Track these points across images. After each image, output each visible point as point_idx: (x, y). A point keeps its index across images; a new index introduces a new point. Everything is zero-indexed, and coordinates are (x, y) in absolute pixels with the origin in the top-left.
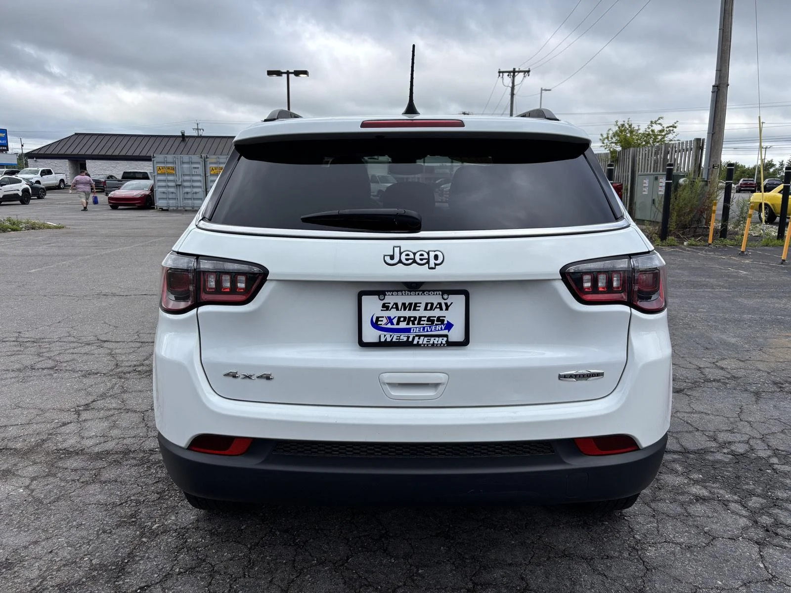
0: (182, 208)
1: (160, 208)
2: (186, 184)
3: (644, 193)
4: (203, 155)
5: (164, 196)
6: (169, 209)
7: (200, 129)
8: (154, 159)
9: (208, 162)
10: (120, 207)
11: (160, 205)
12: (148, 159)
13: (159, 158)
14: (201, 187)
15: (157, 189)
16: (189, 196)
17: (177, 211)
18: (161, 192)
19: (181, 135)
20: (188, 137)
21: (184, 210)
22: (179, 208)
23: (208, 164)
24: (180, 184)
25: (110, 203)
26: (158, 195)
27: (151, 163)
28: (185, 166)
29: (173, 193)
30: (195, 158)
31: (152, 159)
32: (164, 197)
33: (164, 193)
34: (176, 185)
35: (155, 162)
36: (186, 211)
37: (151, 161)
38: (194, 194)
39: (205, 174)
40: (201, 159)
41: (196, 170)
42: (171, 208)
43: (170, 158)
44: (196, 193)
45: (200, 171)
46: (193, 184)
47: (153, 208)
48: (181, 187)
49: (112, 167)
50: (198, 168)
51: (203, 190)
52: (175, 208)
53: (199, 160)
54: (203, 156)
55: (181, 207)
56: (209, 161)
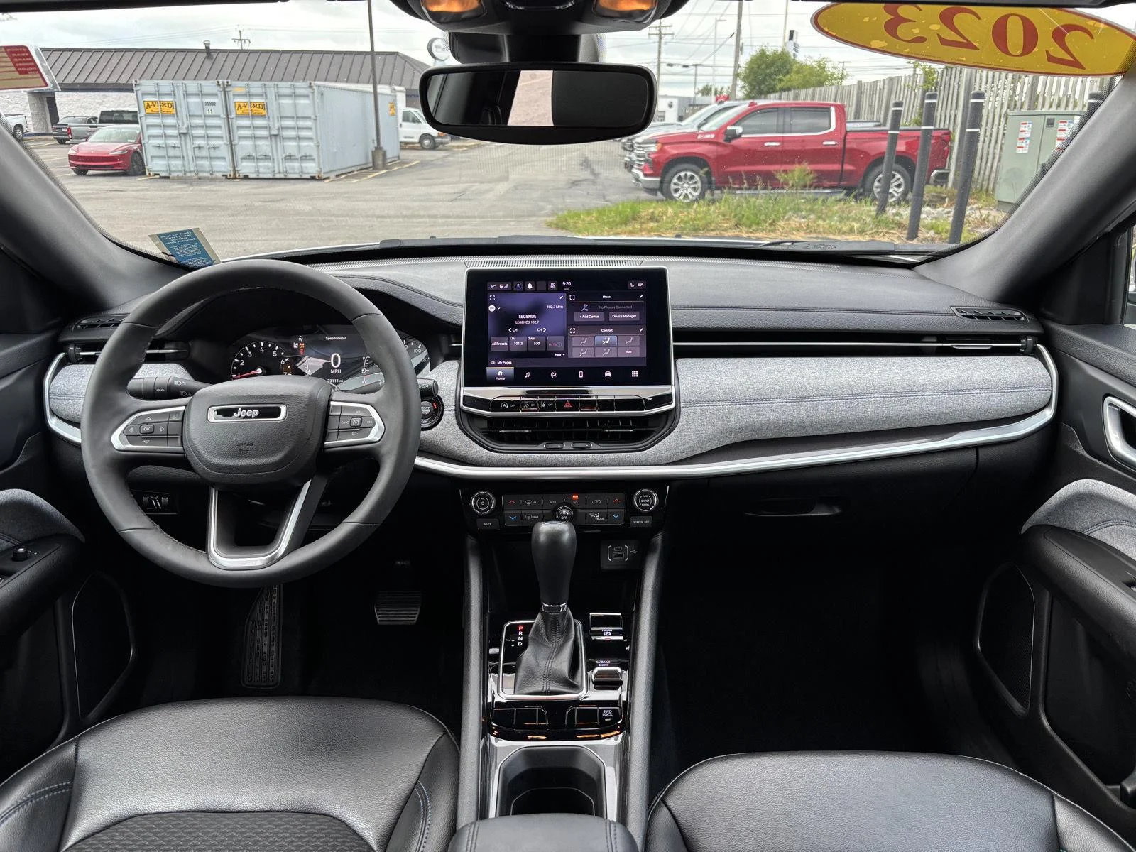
0: (193, 174)
1: (155, 174)
2: (196, 132)
3: (1019, 151)
4: (220, 81)
5: (162, 153)
6: (171, 176)
7: (244, 40)
8: (138, 88)
9: (231, 94)
10: (90, 172)
11: (154, 169)
12: (128, 88)
13: (147, 85)
14: (222, 138)
15: (146, 140)
16: (204, 153)
17: (184, 179)
18: (153, 146)
19: (204, 48)
20: (216, 51)
21: (196, 177)
22: (188, 174)
23: (231, 96)
24: (185, 131)
25: (72, 165)
26: (149, 152)
27: (133, 95)
28: (193, 100)
29: (174, 147)
30: (209, 86)
31: (135, 89)
32: (160, 155)
33: (159, 147)
34: (180, 134)
35: (139, 93)
36: (200, 178)
37: (133, 92)
38: (212, 150)
39: (227, 115)
40: (218, 88)
41: (210, 107)
42: (175, 174)
43: (165, 85)
44: (214, 148)
45: (219, 109)
46: (208, 132)
47: (144, 173)
48: (188, 138)
49: (98, 103)
50: (213, 104)
51: (225, 142)
52: (181, 174)
53: (215, 89)
54: (221, 83)
55: (190, 172)
56: (231, 91)
